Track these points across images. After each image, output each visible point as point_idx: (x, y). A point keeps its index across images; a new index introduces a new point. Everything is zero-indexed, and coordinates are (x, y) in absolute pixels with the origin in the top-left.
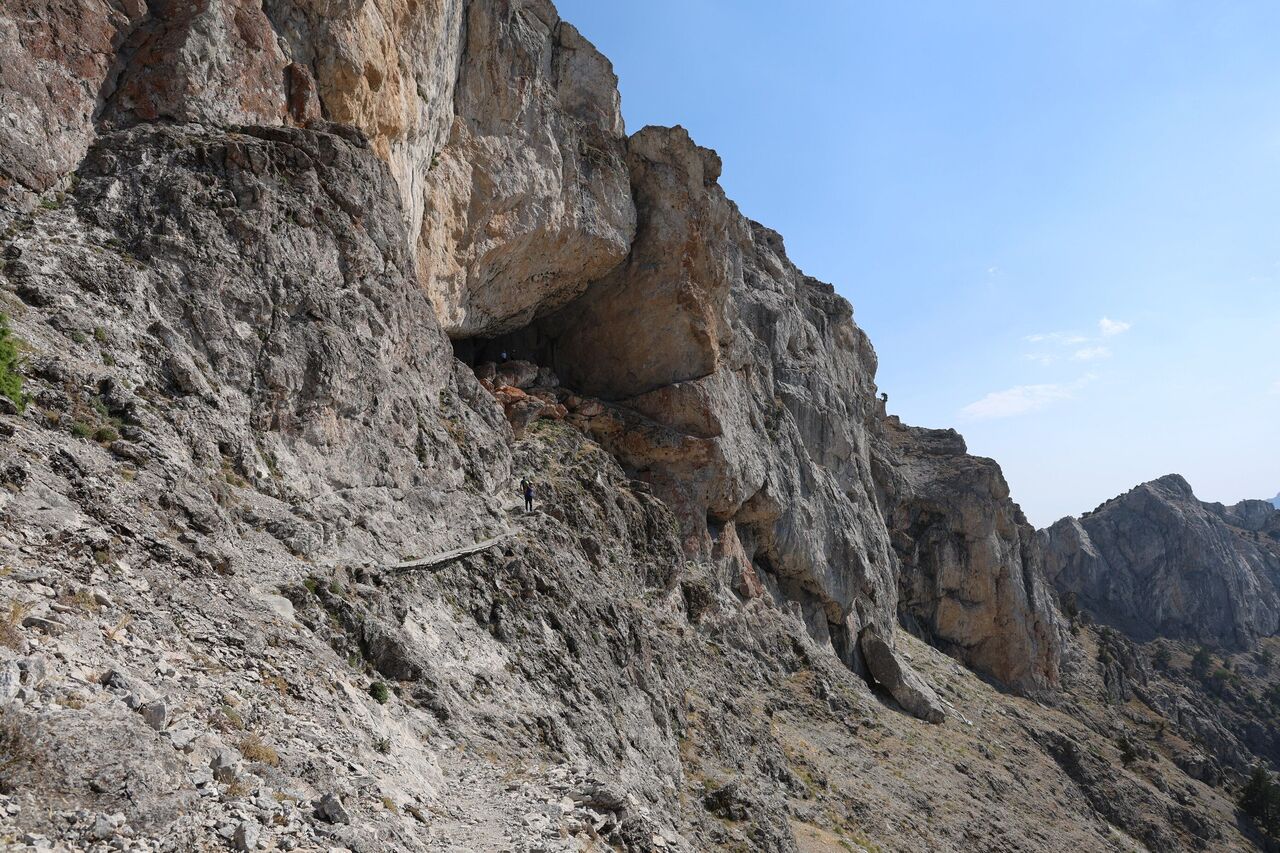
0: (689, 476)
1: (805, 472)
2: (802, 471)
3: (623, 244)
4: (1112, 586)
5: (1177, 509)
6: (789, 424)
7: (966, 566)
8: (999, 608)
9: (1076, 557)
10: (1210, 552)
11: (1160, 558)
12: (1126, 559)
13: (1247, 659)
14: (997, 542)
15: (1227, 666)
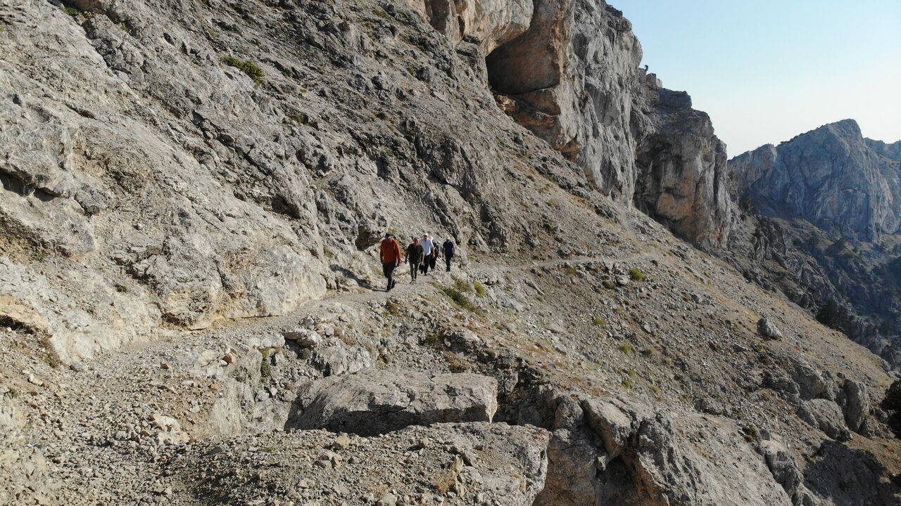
0: (545, 133)
1: (595, 128)
2: (593, 128)
3: (528, 25)
4: (790, 193)
5: (846, 144)
6: (591, 105)
7: (680, 176)
8: (695, 201)
9: (769, 172)
10: (862, 175)
11: (827, 177)
12: (803, 174)
13: (869, 247)
14: (700, 161)
15: (855, 250)
